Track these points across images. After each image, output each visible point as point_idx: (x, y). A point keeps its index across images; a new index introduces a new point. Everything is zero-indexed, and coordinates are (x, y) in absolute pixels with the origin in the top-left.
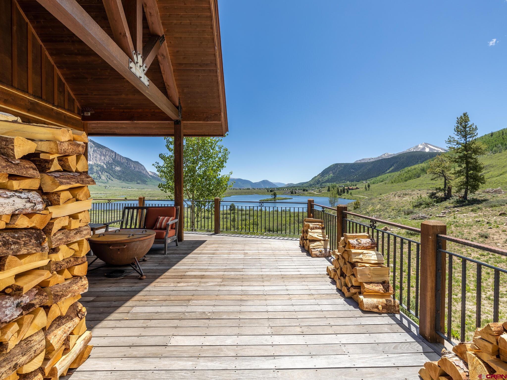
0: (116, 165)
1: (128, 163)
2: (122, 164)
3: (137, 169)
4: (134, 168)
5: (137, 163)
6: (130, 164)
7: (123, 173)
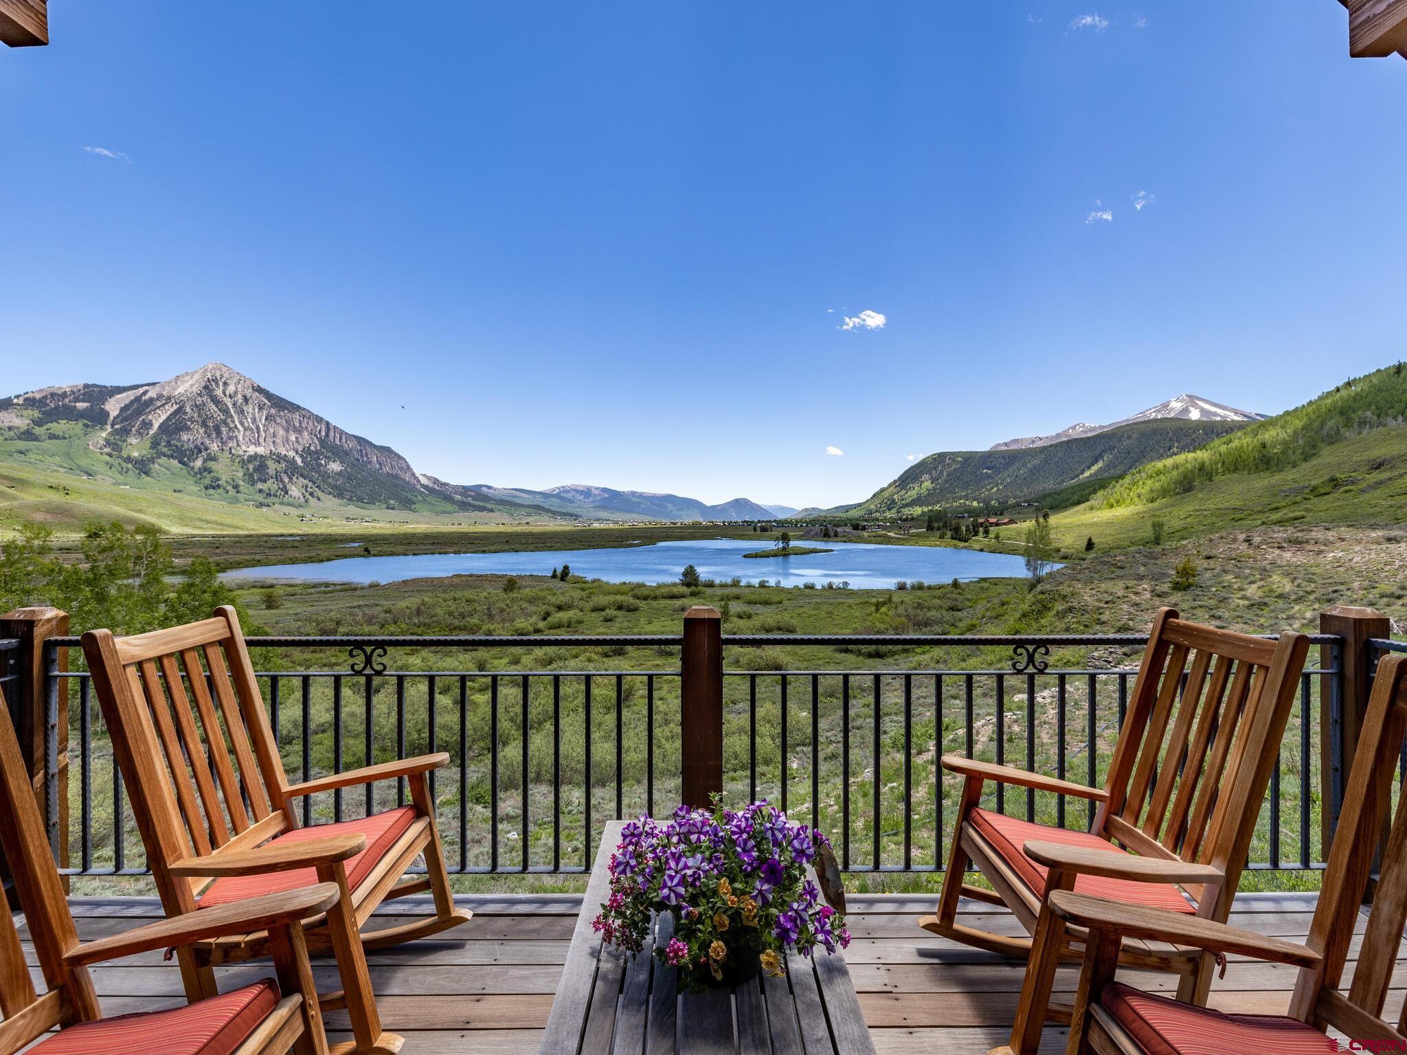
0: (329, 458)
1: (361, 451)
2: (347, 454)
3: (387, 469)
4: (380, 464)
5: (387, 451)
6: (367, 455)
7: (350, 478)
